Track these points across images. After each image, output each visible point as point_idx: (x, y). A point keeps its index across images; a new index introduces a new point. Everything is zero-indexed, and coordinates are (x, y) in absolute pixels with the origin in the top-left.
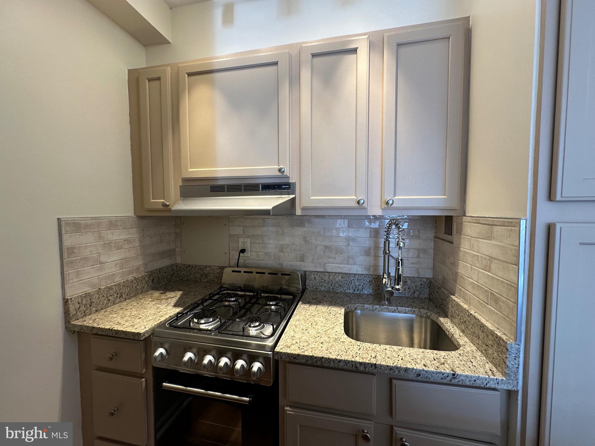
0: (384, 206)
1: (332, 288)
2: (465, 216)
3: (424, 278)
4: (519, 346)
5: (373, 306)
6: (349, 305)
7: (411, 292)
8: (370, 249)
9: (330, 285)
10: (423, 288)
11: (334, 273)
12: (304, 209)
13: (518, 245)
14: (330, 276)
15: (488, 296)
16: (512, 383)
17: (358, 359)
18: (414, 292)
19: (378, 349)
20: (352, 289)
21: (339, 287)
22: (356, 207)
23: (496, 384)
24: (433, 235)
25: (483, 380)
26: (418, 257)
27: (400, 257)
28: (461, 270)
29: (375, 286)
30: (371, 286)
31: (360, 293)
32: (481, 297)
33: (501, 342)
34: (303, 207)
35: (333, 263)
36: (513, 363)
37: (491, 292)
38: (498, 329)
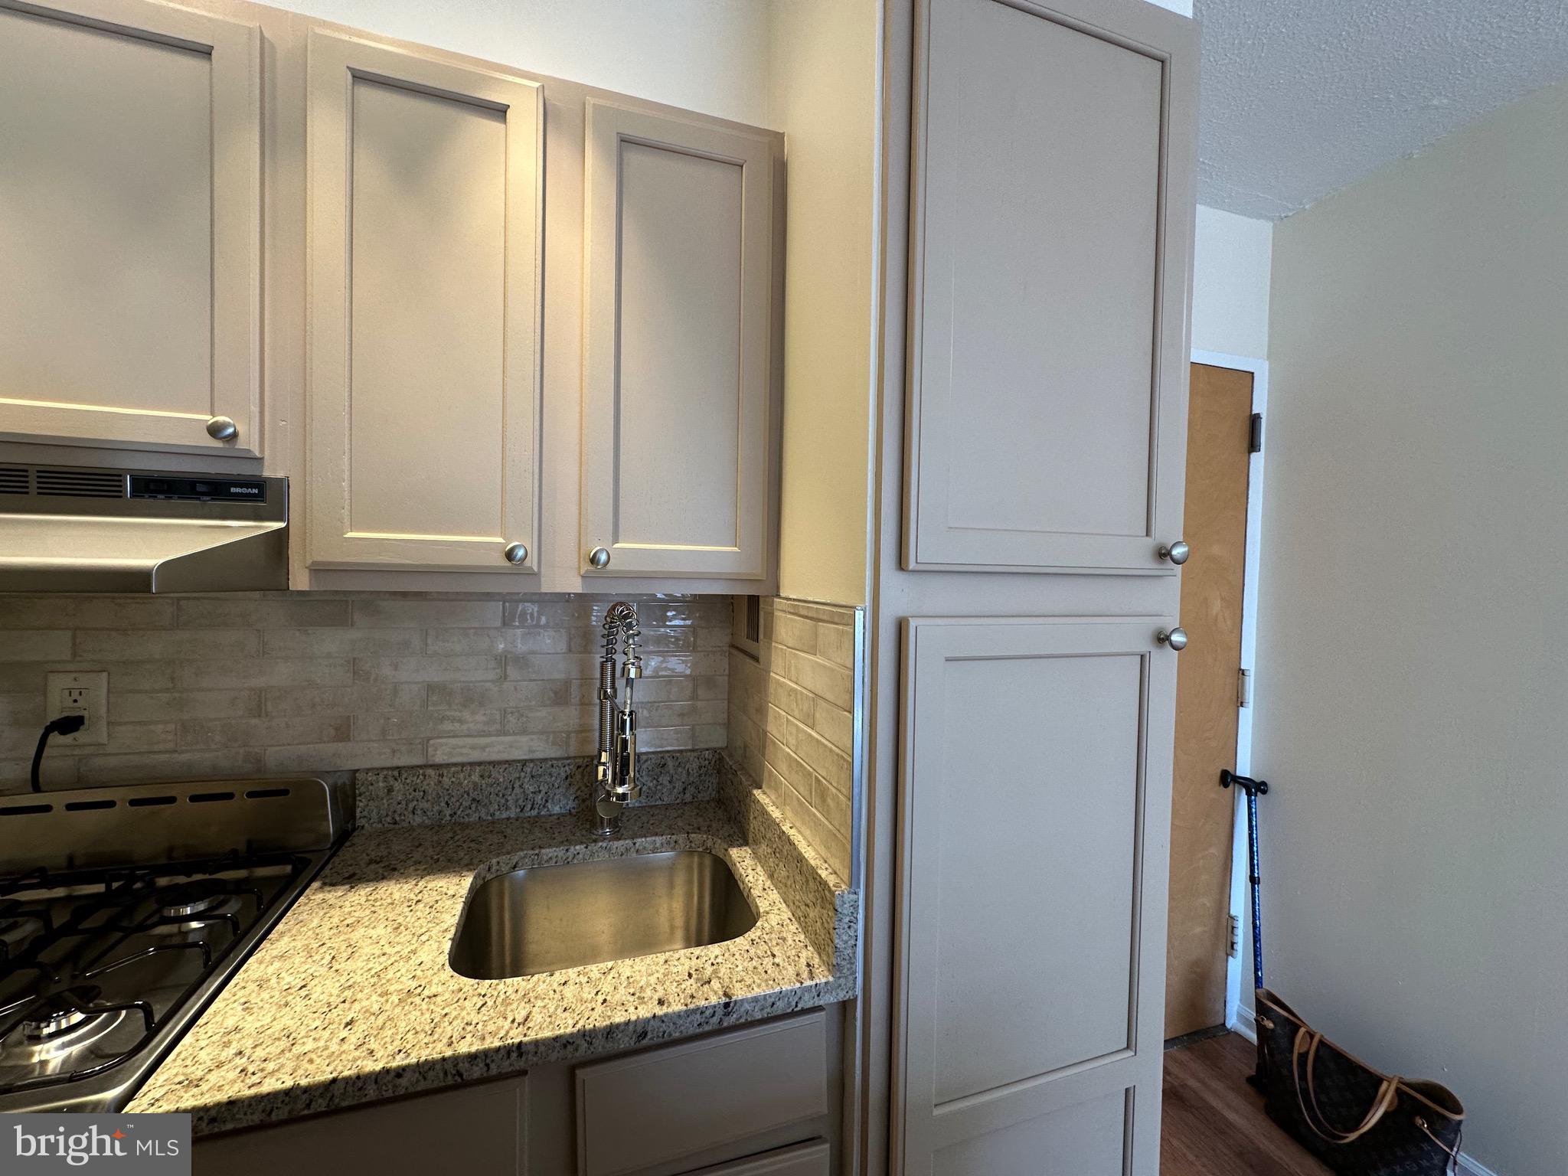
0: (586, 567)
1: (448, 812)
2: (778, 596)
3: (707, 750)
4: (856, 896)
5: (567, 850)
6: (494, 861)
7: (675, 790)
8: (567, 684)
9: (443, 804)
10: (706, 775)
11: (455, 765)
12: (318, 570)
13: (851, 666)
14: (442, 776)
15: (811, 785)
16: (845, 984)
17: (463, 1048)
18: (685, 789)
19: (541, 988)
20: (513, 808)
21: (474, 806)
22: (503, 568)
23: (816, 997)
24: (727, 639)
25: (789, 998)
26: (694, 697)
27: (628, 706)
28: (772, 728)
29: (583, 788)
30: (572, 790)
31: (538, 816)
32: (802, 789)
33: (827, 893)
34: (314, 563)
35: (453, 737)
36: (845, 938)
37: (816, 777)
38: (826, 862)
